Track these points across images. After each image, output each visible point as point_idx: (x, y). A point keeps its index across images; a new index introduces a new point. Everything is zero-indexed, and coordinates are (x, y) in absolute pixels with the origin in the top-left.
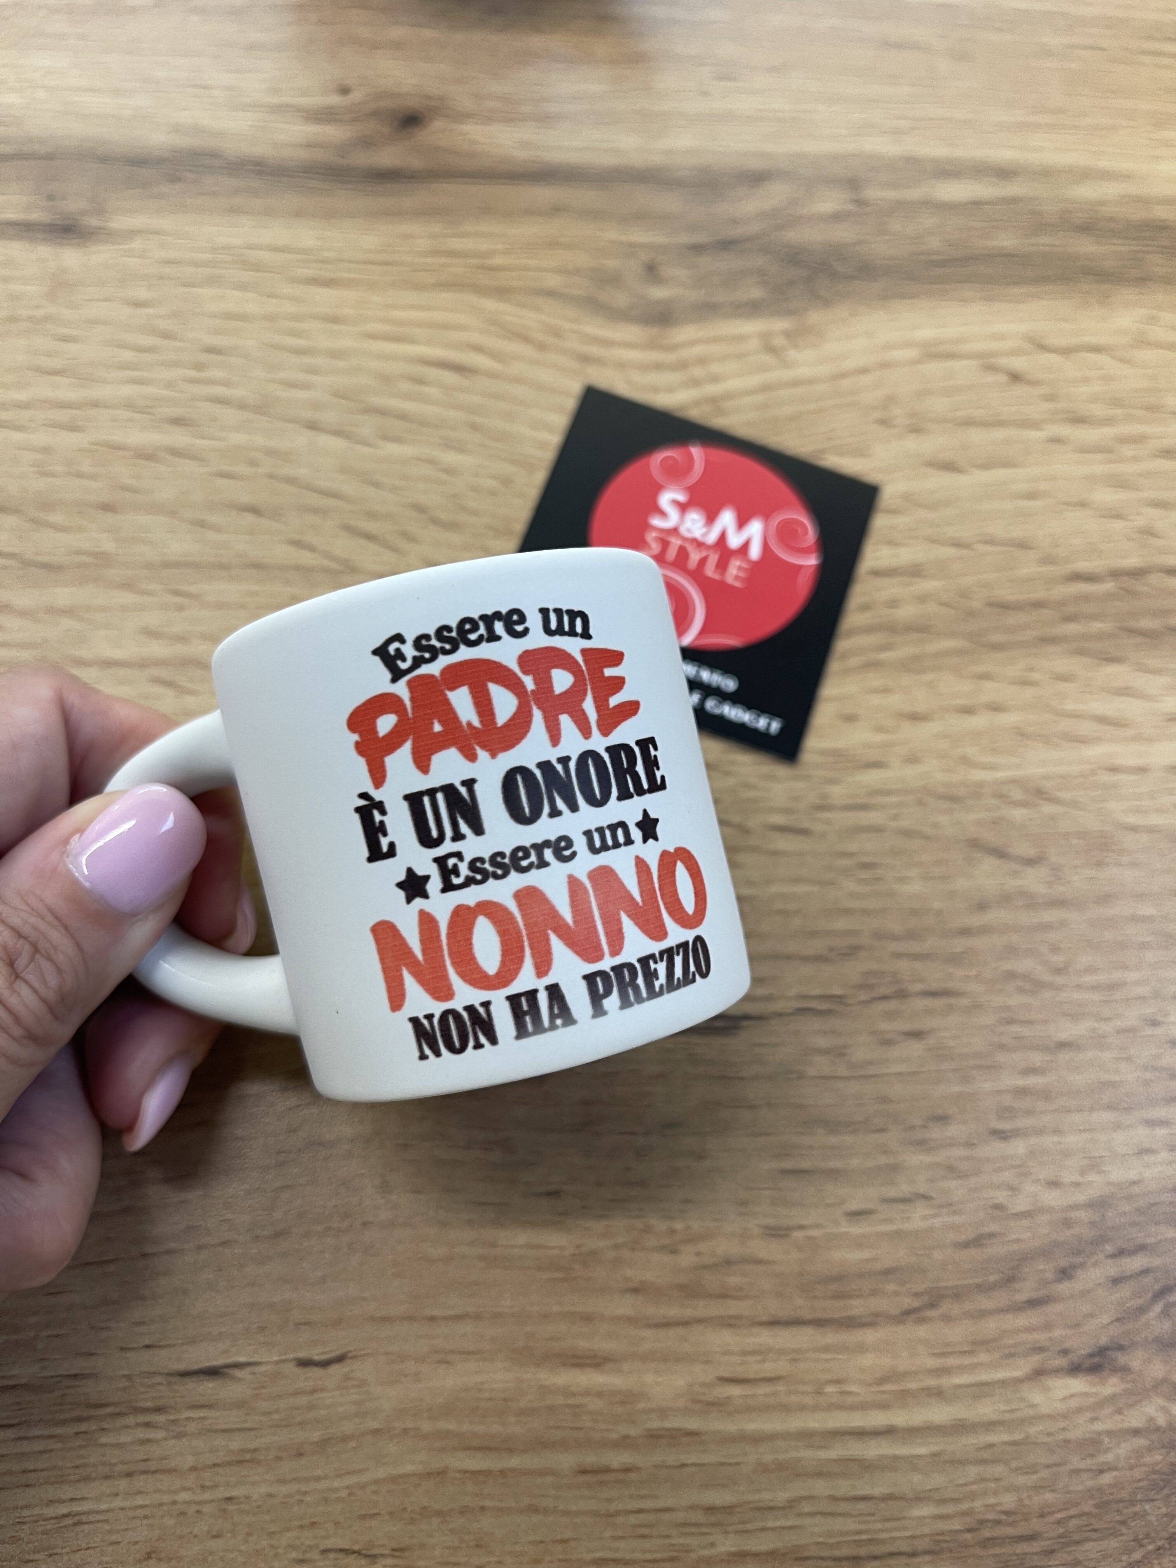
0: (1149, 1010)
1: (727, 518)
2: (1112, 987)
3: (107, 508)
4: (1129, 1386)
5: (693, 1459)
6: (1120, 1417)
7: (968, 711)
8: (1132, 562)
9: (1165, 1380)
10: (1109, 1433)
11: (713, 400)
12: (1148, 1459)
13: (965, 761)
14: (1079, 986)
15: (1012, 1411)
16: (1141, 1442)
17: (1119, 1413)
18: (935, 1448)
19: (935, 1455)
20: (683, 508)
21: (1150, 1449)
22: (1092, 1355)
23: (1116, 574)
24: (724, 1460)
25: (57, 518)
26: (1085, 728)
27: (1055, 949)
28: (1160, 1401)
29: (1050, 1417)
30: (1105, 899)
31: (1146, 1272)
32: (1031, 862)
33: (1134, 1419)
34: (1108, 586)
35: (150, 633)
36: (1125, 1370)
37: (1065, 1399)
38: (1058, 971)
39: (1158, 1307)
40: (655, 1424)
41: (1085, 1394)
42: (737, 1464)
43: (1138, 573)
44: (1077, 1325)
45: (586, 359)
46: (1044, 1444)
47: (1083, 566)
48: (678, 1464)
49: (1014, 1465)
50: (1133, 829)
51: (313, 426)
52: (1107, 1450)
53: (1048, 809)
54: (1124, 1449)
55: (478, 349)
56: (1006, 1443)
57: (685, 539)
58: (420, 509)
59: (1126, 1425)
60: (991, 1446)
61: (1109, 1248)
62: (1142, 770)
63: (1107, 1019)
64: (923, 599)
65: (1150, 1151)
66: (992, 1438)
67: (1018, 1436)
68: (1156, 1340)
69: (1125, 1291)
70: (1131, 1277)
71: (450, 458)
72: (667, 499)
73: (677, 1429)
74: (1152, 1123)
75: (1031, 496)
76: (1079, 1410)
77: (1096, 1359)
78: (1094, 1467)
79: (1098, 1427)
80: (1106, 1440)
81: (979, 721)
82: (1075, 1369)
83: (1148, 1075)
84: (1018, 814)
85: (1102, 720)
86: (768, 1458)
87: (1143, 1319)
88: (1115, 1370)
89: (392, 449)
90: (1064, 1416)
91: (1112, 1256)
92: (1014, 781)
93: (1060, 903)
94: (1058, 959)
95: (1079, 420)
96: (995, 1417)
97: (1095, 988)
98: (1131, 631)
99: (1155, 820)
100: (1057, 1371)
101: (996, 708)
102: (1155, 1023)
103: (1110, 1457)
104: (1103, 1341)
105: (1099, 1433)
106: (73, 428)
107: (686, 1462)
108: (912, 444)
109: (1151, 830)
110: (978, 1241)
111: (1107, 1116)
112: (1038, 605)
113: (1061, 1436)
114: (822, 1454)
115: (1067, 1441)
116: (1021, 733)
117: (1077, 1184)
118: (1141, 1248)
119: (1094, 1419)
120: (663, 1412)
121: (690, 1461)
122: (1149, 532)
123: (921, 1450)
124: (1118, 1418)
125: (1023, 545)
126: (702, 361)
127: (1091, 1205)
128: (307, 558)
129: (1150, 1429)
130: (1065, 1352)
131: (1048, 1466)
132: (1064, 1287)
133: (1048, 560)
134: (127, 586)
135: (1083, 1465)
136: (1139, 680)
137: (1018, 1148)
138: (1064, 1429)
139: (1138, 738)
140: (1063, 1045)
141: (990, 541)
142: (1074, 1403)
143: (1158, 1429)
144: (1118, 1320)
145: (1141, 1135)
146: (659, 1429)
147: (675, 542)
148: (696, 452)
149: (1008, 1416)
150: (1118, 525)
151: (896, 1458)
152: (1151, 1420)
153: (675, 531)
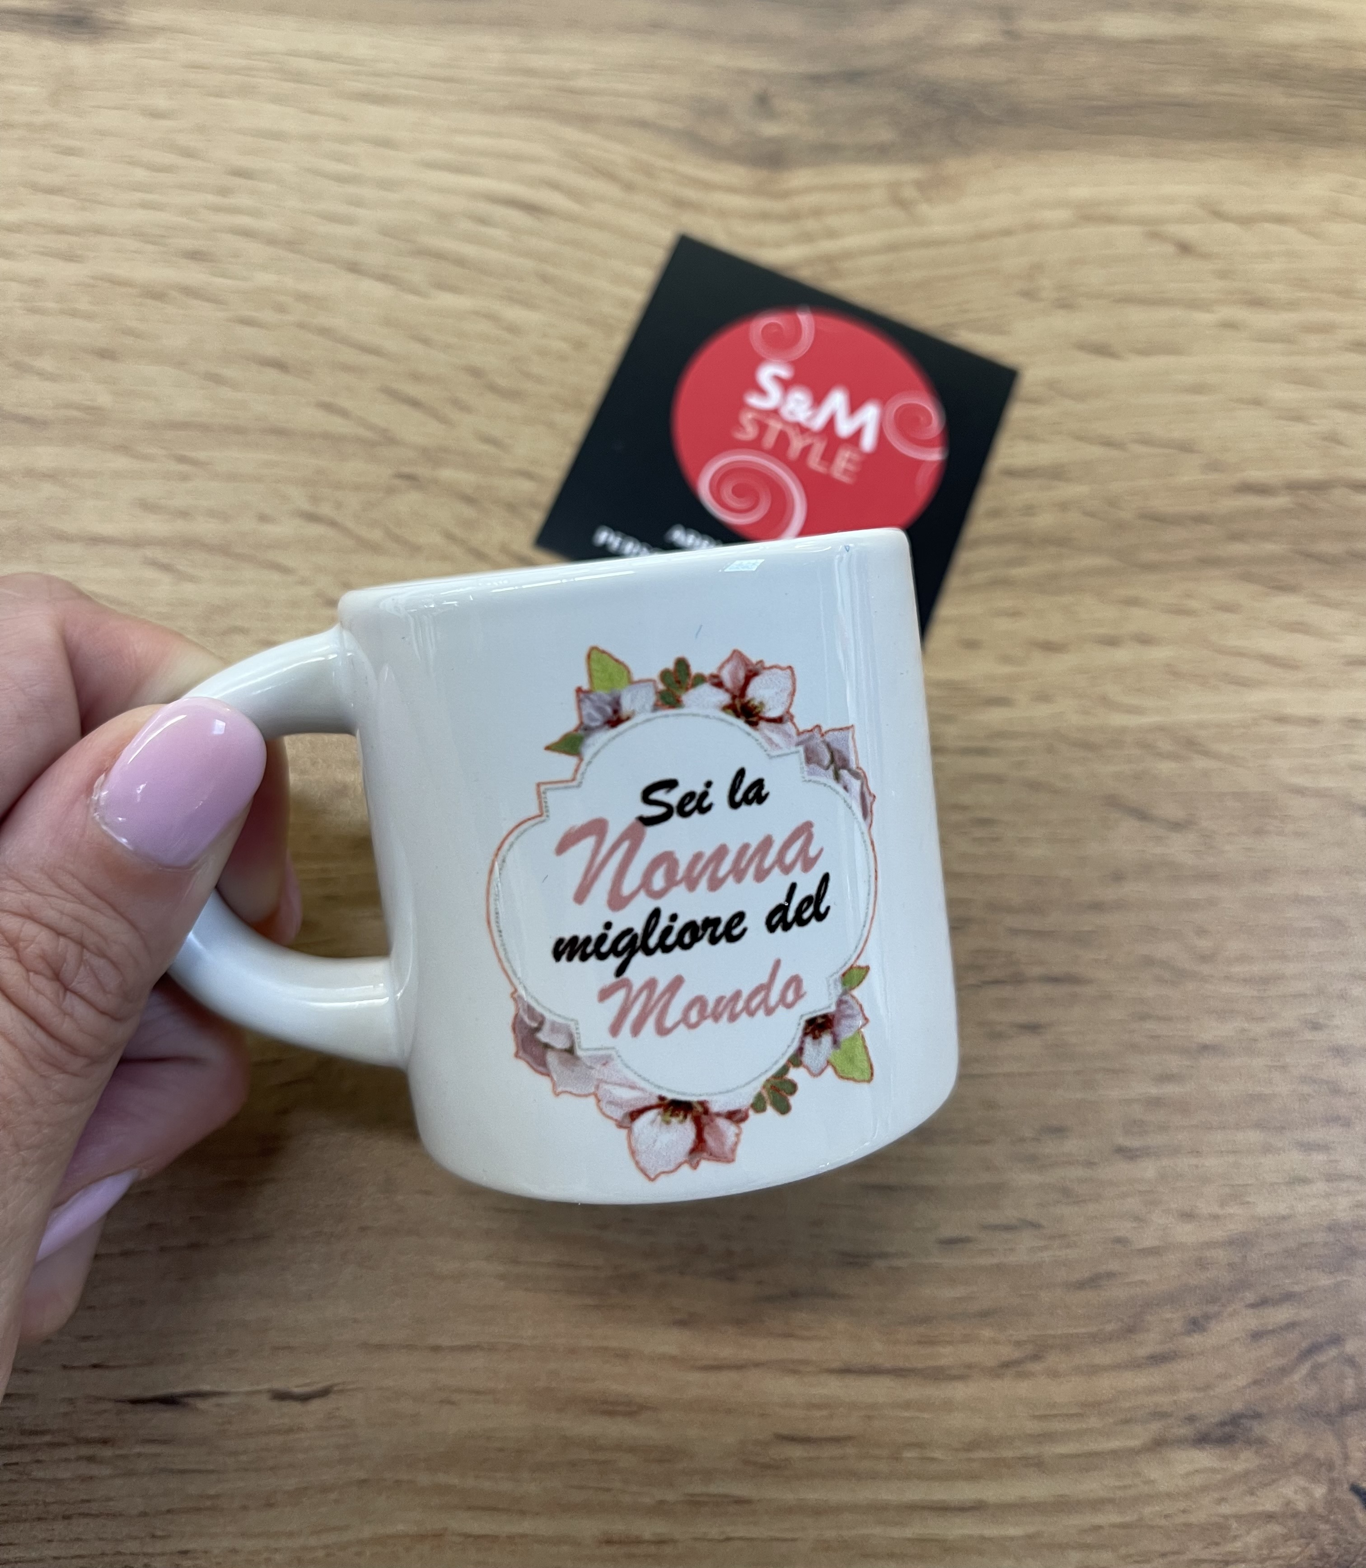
0: (1310, 1010)
1: (837, 400)
2: (1266, 981)
3: (106, 354)
4: (1265, 1462)
5: (740, 1531)
6: (1253, 1499)
7: (1112, 642)
8: (1313, 473)
9: (1307, 1456)
10: (1238, 1517)
11: (828, 260)
12: (1281, 1551)
13: (1105, 701)
14: (1228, 978)
15: (1125, 1487)
16: (1276, 1529)
17: (1252, 1494)
18: (1031, 1530)
19: (1030, 1537)
20: (786, 385)
21: (1286, 1538)
22: (1223, 1424)
23: (1293, 487)
24: (778, 1535)
25: (45, 363)
26: (1249, 669)
27: (1201, 932)
28: (1302, 1482)
29: (1169, 1496)
30: (1263, 874)
31: (1291, 1326)
32: (1177, 826)
33: (1269, 1502)
34: (1282, 501)
35: (147, 506)
36: (1261, 1442)
37: (1188, 1474)
38: (1205, 958)
39: (1304, 1369)
40: (697, 1488)
41: (1213, 1471)
42: (793, 1540)
43: (1319, 487)
44: (1208, 1387)
45: (680, 204)
46: (1161, 1527)
47: (1255, 475)
48: (722, 1537)
49: (1123, 1551)
50: (1300, 791)
51: (354, 268)
52: (1235, 1538)
53: (1201, 763)
54: (1253, 1538)
55: (555, 186)
56: (1114, 1526)
57: (786, 423)
58: (475, 372)
59: (1260, 1508)
60: (1098, 1528)
61: (1250, 1296)
62: (1313, 722)
63: (1262, 1019)
64: (1064, 506)
65: (1304, 1181)
66: (1100, 1519)
67: (1129, 1517)
68: (1301, 1408)
69: (1267, 1348)
70: (1273, 1331)
71: (514, 313)
72: (767, 374)
73: (726, 1496)
74: (1308, 1147)
75: (1197, 389)
76: (1204, 1489)
77: (1227, 1429)
78: (1219, 1558)
79: (1225, 1509)
80: (1235, 1525)
81: (1123, 655)
82: (1202, 1440)
83: (1306, 1089)
84: (1166, 767)
85: (1269, 659)
86: (830, 1534)
87: (1286, 1382)
88: (1249, 1443)
89: (446, 300)
90: (1187, 1496)
91: (1253, 1306)
92: (1161, 728)
93: (1211, 877)
94: (1204, 944)
95: (1257, 302)
96: (1102, 1494)
97: (1247, 981)
98: (1309, 556)
99: (1326, 782)
100: (1181, 1442)
101: (1145, 640)
102: (1316, 1027)
103: (1238, 1545)
104: (1238, 1406)
105: (1226, 1517)
106: (70, 257)
107: (732, 1535)
108: (1060, 321)
109: (1321, 794)
110: (1094, 1281)
111: (1255, 1137)
112: (1201, 519)
113: (1181, 1519)
114: (896, 1532)
115: (1188, 1525)
116: (1173, 672)
117: (1215, 1217)
118: (1288, 1297)
119: (1221, 1500)
120: (708, 1475)
121: (736, 1535)
122: (1333, 438)
123: (1013, 1531)
124: (1248, 1499)
125: (1186, 447)
126: (817, 212)
127: (1231, 1242)
128: (337, 425)
129: (1288, 1513)
130: (1191, 1419)
131: (1163, 1555)
132: (1195, 1341)
133: (1214, 466)
134: (123, 448)
135: (1205, 1555)
136: (1315, 615)
137: (1148, 1169)
138: (1184, 1511)
139: (1310, 684)
140: (1205, 1048)
141: (1146, 441)
142: (1198, 1481)
143: (1295, 1515)
144: (1256, 1382)
145: (1294, 1159)
146: (702, 1495)
147: (775, 426)
148: (805, 319)
149: (1120, 1494)
150: (1299, 429)
151: (983, 1539)
152: (1288, 1503)
153: (775, 413)
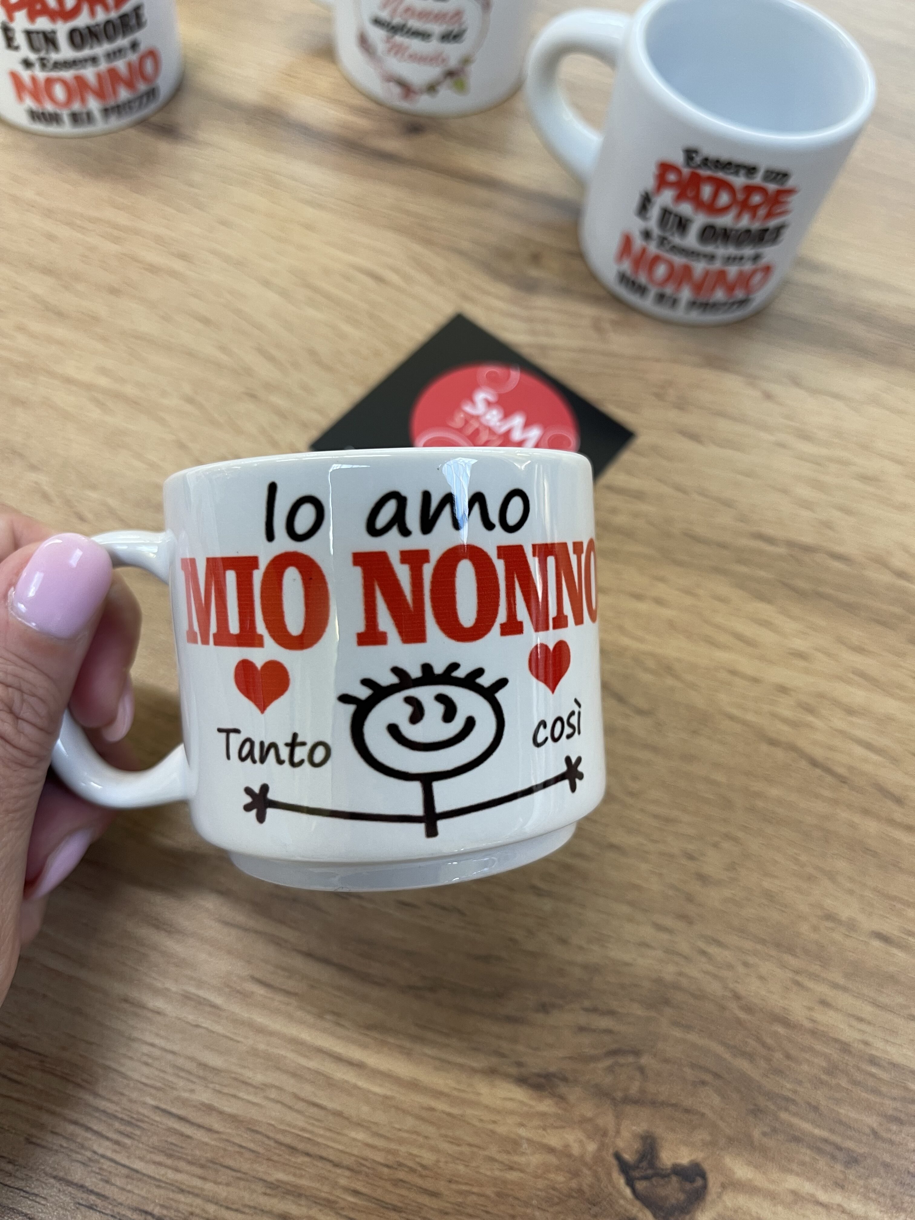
0: (691, 847)
1: (518, 421)
2: (668, 820)
4: (560, 1112)
5: (207, 1023)
6: (544, 1133)
7: (639, 597)
8: (808, 539)
9: (590, 1120)
10: (529, 1141)
11: (543, 348)
12: (552, 1176)
13: (621, 629)
14: (642, 810)
15: (459, 1090)
16: (552, 1160)
17: (544, 1129)
18: (389, 1093)
19: (386, 1097)
20: (489, 404)
21: (558, 1169)
22: (539, 1075)
23: (790, 544)
24: (228, 1034)
26: (723, 638)
27: (635, 778)
28: (580, 1135)
29: (487, 1107)
30: (689, 758)
31: (609, 1032)
32: (640, 712)
33: (554, 1140)
34: (782, 550)
35: (103, 371)
36: (562, 1098)
37: (505, 1099)
38: (631, 794)
39: (608, 1062)
40: (192, 989)
41: (521, 1102)
42: (237, 1041)
43: (808, 549)
44: (537, 1049)
45: (465, 297)
46: (474, 1126)
47: (770, 531)
48: (194, 1023)
49: (443, 1131)
50: (732, 718)
51: (267, 284)
52: (523, 1154)
53: (670, 681)
54: (535, 1159)
55: (396, 271)
56: (443, 1112)
57: (481, 424)
58: (312, 353)
59: (545, 1141)
60: (432, 1109)
61: (587, 1003)
62: (755, 680)
63: (655, 841)
64: (636, 515)
65: (647, 946)
66: (433, 1103)
67: (455, 1111)
68: (596, 1086)
69: (585, 1040)
70: (594, 1031)
71: (347, 328)
72: (481, 396)
73: (207, 1000)
74: (659, 927)
75: (749, 474)
76: (512, 1113)
77: (542, 1080)
78: (507, 1162)
79: (522, 1132)
80: (525, 1146)
81: (643, 607)
82: (522, 1081)
83: (671, 893)
84: (647, 677)
85: (739, 637)
86: (262, 1047)
87: (592, 1065)
88: (553, 1095)
89: (311, 312)
90: (499, 1112)
91: (586, 1010)
92: (653, 655)
93: (655, 749)
94: (634, 786)
95: (805, 436)
96: (443, 1089)
97: (656, 817)
98: (786, 585)
99: (750, 717)
100: (507, 1076)
101: (659, 602)
102: (691, 857)
103: (522, 1160)
104: (553, 1069)
105: (521, 1138)
107: (200, 1024)
108: (673, 415)
109: (745, 723)
110: (486, 959)
111: (625, 909)
112: (723, 546)
113: (491, 1126)
115: (493, 1132)
116: (671, 625)
117: (581, 948)
118: (611, 1013)
119: (522, 1125)
120: (200, 984)
121: (203, 1025)
122: (828, 525)
123: (377, 1089)
124: (540, 1131)
125: (728, 504)
126: (545, 321)
127: (586, 967)
128: (223, 358)
129: (565, 1153)
130: (519, 1064)
131: (470, 1145)
132: (540, 1017)
133: (743, 518)
135: (498, 1157)
136: (779, 620)
137: (547, 905)
138: (494, 1122)
139: (762, 658)
140: (612, 847)
141: (703, 493)
142: (510, 1105)
143: (570, 1156)
144: (570, 1058)
145: (647, 932)
146: (193, 994)
148: (515, 375)
149: (455, 1093)
150: (805, 514)
151: (356, 1087)
152: (567, 1146)
153: (477, 418)
